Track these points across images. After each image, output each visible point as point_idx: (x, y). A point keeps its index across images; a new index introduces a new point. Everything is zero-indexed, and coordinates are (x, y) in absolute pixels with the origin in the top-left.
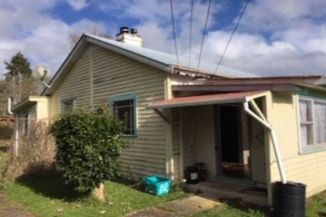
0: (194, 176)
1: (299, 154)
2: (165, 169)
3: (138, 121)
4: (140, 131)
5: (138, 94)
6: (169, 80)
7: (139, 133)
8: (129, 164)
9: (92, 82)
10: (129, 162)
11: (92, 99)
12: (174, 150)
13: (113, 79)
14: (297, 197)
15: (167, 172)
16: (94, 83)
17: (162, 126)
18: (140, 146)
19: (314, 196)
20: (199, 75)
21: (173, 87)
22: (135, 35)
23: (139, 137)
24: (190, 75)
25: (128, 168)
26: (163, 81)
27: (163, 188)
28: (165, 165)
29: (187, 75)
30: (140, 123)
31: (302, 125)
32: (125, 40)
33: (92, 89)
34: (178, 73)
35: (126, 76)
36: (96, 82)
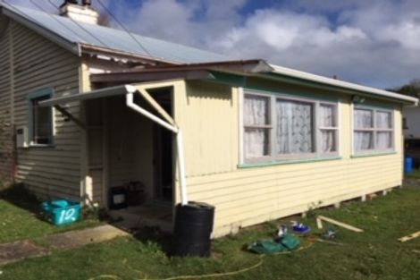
0: (118, 199)
1: (238, 167)
2: (79, 190)
3: (54, 125)
4: (57, 139)
5: (55, 87)
6: (84, 66)
7: (56, 142)
8: (48, 184)
9: (12, 72)
10: (47, 181)
11: (13, 95)
12: (90, 164)
13: (32, 66)
14: (199, 224)
15: (82, 194)
16: (15, 74)
17: (78, 131)
18: (57, 159)
19: (266, 223)
20: (135, 61)
21: (92, 76)
22: (86, 7)
23: (58, 147)
24: (116, 60)
25: (47, 190)
26: (77, 68)
27: (66, 215)
28: (79, 184)
29: (112, 60)
30: (57, 127)
31: (248, 129)
32: (70, 14)
33: (13, 81)
34: (95, 57)
35: (42, 62)
36: (17, 71)
